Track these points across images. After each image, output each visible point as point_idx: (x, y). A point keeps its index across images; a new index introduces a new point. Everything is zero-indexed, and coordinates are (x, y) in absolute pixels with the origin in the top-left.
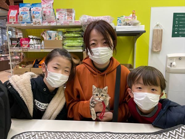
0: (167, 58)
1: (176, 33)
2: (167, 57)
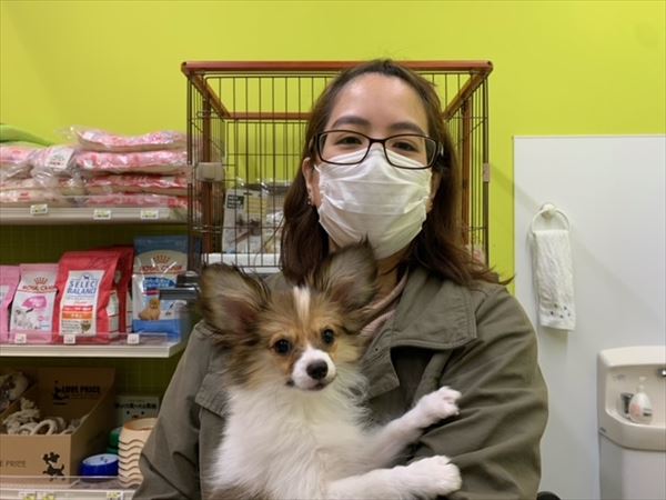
0: (603, 370)
2: (600, 362)
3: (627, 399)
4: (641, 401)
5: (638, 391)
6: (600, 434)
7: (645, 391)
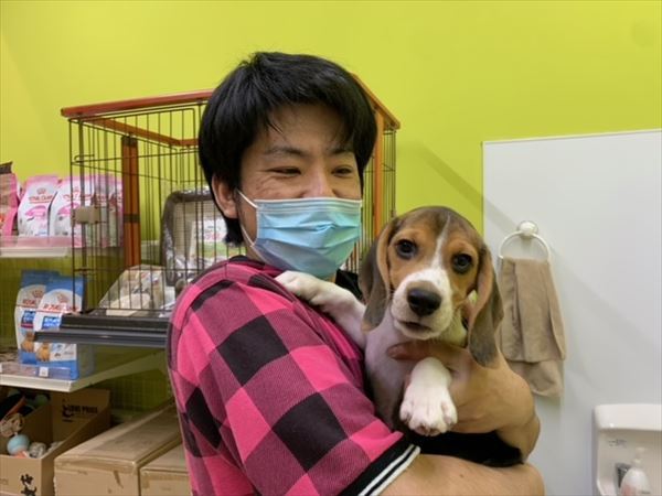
0: (597, 432)
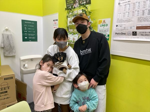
1: (26, 38)
2: (20, 59)
3: (24, 65)
4: (26, 65)
5: (26, 64)
6: (21, 73)
7: (27, 63)
